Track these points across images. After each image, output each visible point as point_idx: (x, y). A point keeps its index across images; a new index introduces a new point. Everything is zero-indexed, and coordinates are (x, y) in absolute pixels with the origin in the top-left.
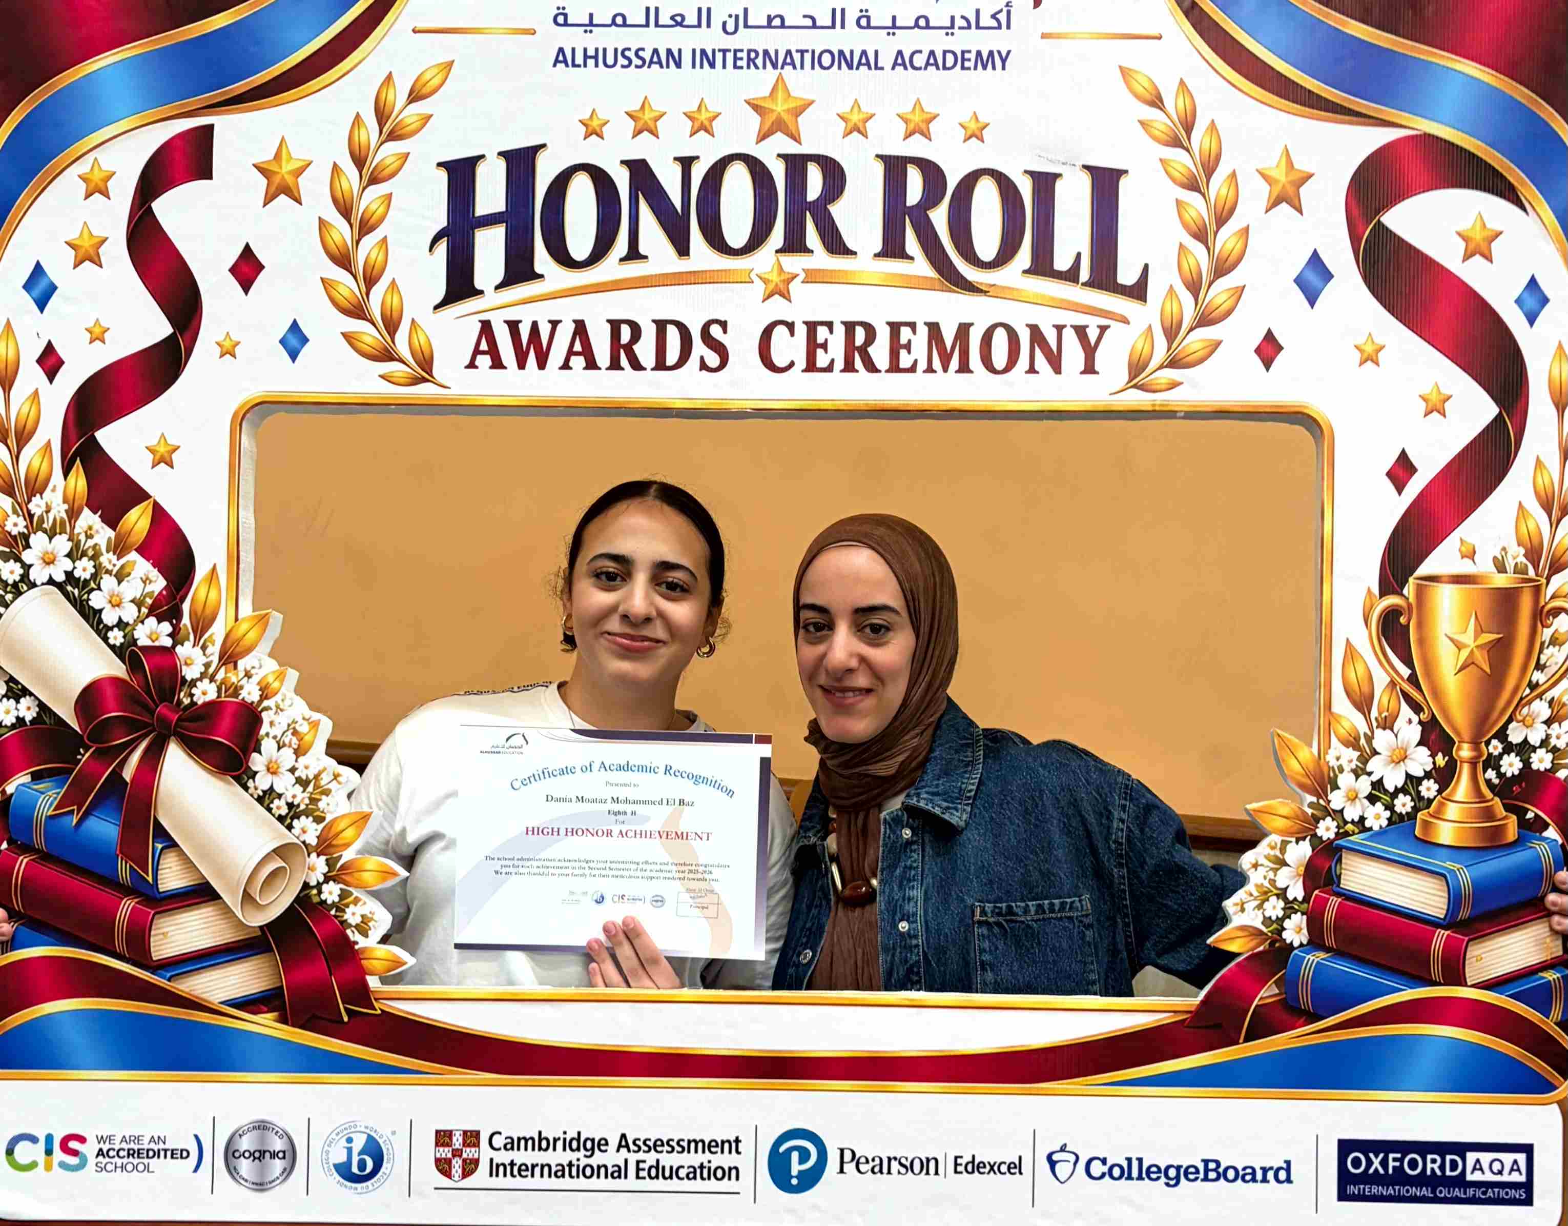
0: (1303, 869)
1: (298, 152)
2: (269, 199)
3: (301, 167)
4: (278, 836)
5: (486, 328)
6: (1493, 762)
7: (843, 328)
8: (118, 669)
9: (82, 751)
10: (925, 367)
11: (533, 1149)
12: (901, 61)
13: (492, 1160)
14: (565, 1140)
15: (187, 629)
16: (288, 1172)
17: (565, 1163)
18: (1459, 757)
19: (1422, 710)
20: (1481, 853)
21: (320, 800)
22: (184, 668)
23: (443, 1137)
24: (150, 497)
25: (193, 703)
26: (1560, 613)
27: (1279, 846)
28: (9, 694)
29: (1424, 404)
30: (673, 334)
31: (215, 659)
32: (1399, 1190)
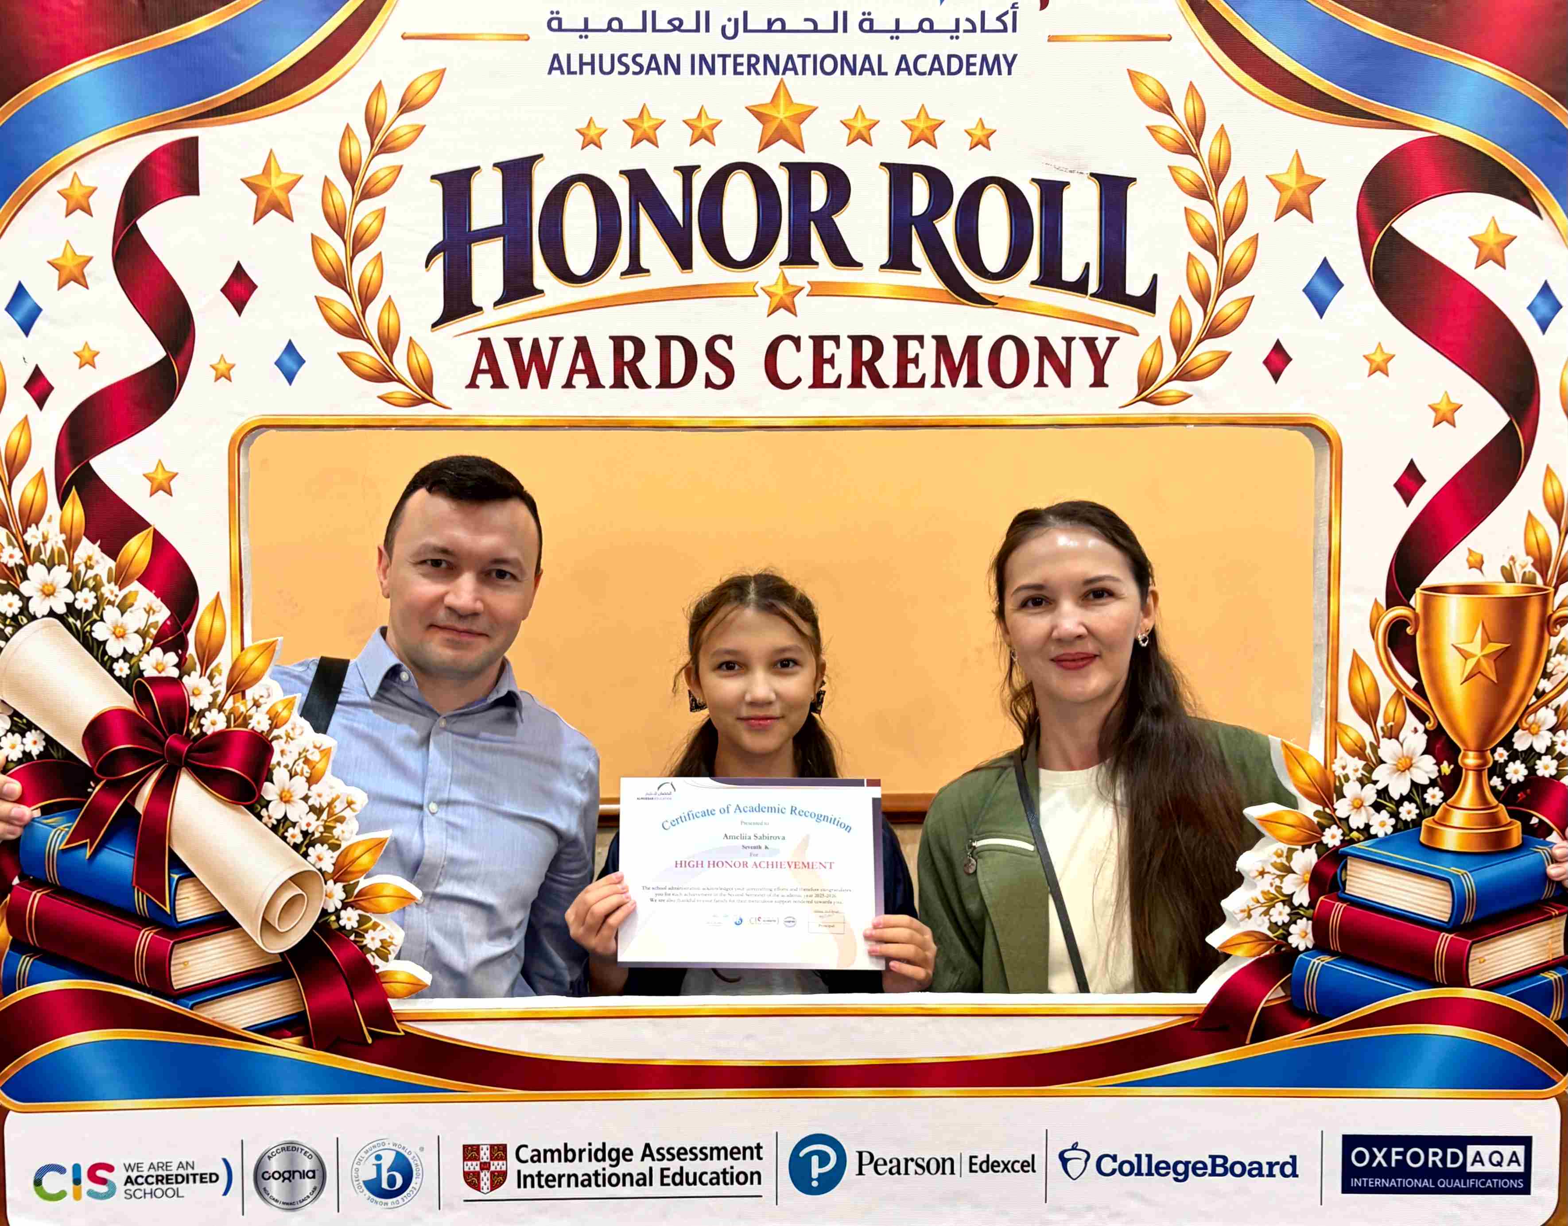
0: (1308, 877)
1: (287, 165)
2: (259, 216)
3: (289, 183)
4: (297, 864)
5: (486, 346)
6: (1498, 770)
7: (850, 342)
8: (126, 701)
9: (92, 784)
10: (933, 381)
11: (560, 1160)
12: (905, 66)
13: (519, 1172)
14: (590, 1151)
15: (193, 659)
16: (317, 1191)
17: (591, 1173)
18: (1464, 765)
19: (1428, 719)
20: (1483, 858)
21: (335, 827)
22: (192, 698)
23: (471, 1152)
24: (149, 525)
25: (203, 734)
27: (1285, 854)
28: (14, 728)
29: (1433, 415)
30: (677, 350)
31: (223, 689)
32: (1402, 1182)
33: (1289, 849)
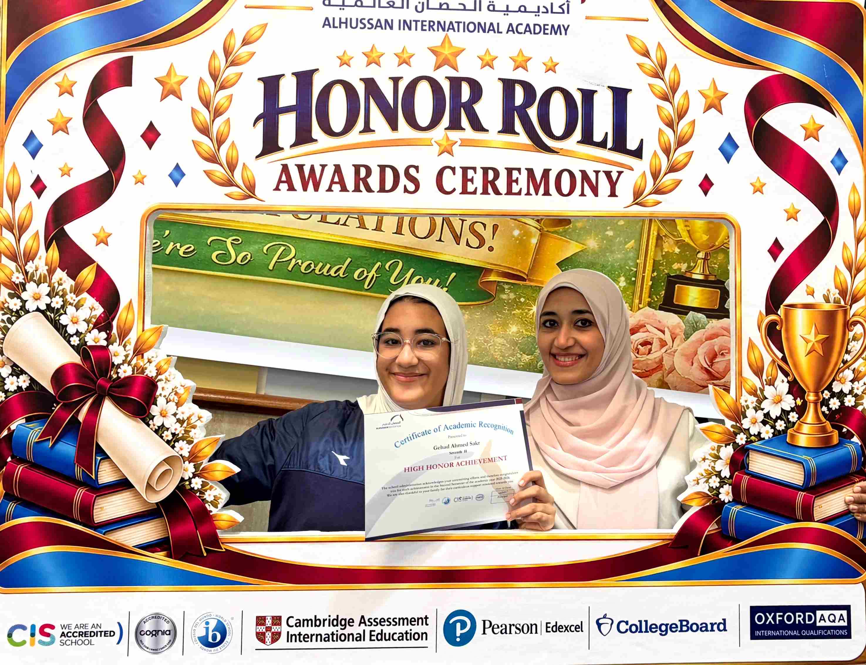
0: (729, 461)
1: (180, 71)
2: (163, 98)
3: (182, 80)
4: (168, 452)
5: (285, 169)
6: (825, 402)
7: (482, 170)
8: (76, 359)
9: (55, 405)
10: (526, 192)
11: (312, 626)
12: (511, 29)
13: (288, 632)
14: (329, 620)
15: (115, 336)
16: (172, 642)
17: (330, 633)
18: (808, 400)
19: (789, 375)
20: (819, 451)
21: (191, 431)
22: (113, 358)
23: (260, 620)
24: (94, 262)
25: (118, 378)
26: (857, 324)
27: (716, 449)
28: (13, 373)
29: (786, 214)
30: (389, 172)
31: (131, 353)
32: (782, 632)
33: (718, 446)
